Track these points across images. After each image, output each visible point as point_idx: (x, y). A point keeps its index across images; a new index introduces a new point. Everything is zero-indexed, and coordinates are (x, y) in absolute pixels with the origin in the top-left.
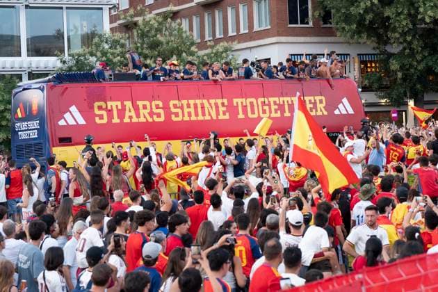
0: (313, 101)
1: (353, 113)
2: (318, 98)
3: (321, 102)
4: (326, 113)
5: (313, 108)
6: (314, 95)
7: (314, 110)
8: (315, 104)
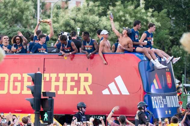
0: (76, 79)
1: (127, 93)
2: (82, 76)
3: (86, 79)
4: (90, 92)
5: (75, 86)
6: (78, 73)
7: (76, 89)
8: (78, 82)
